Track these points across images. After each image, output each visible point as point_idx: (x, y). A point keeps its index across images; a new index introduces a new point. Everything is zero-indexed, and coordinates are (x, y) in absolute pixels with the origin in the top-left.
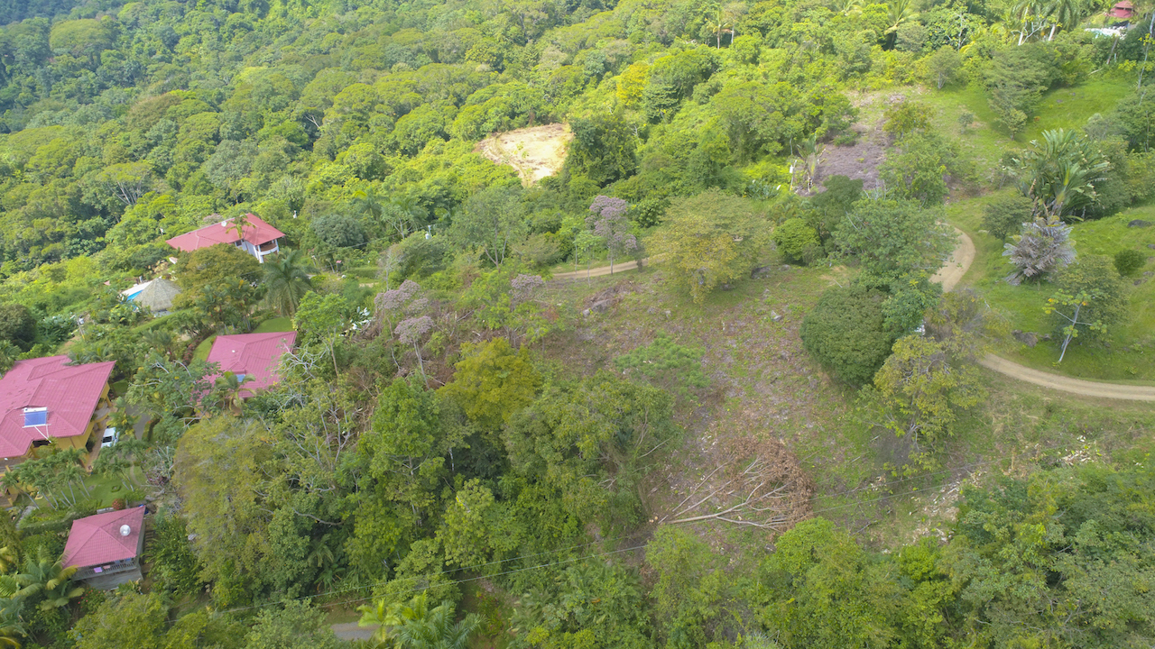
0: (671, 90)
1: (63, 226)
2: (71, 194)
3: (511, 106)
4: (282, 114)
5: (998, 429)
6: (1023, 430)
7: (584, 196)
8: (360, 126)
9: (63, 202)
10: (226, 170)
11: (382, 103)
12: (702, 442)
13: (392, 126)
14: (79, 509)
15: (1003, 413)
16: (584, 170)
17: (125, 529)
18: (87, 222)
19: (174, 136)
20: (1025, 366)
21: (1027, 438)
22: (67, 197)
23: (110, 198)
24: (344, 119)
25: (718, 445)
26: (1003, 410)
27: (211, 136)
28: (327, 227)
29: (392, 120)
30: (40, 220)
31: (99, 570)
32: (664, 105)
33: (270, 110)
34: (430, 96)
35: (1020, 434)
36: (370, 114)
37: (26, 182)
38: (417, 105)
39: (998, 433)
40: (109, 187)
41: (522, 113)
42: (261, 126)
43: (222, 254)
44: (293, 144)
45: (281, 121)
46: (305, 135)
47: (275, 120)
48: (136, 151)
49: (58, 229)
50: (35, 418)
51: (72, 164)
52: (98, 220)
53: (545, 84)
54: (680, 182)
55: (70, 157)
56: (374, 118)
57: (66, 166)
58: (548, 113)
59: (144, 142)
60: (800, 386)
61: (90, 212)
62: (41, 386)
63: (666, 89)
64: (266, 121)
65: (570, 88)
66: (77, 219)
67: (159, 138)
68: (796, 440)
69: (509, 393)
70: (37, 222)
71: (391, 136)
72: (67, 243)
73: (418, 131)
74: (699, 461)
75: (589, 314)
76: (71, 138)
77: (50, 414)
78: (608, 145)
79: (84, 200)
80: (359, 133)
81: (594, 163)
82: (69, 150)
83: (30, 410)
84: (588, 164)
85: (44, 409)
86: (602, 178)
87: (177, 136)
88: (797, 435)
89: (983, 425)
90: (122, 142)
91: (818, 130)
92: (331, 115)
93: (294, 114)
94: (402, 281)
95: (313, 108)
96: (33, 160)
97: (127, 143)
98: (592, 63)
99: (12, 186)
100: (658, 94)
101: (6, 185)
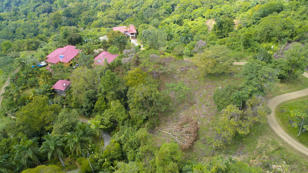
0: (262, 14)
1: (113, 21)
2: (117, 14)
3: (222, 11)
4: (168, 3)
5: (258, 147)
6: (266, 151)
7: (211, 40)
8: (184, 10)
9: (115, 15)
10: (147, 15)
11: (191, 5)
12: (181, 114)
13: (192, 11)
14: (62, 78)
15: (263, 142)
16: (215, 33)
17: (64, 85)
18: (118, 21)
19: (142, 5)
21: (266, 154)
22: (116, 14)
23: (124, 17)
24: (180, 7)
25: (184, 117)
26: (264, 142)
27: (150, 6)
29: (192, 10)
30: (110, 18)
31: (58, 91)
32: (258, 19)
33: (165, 2)
34: (205, 5)
35: (264, 151)
36: (188, 7)
37: (113, 10)
38: (200, 7)
39: (258, 148)
40: (124, 14)
41: (225, 14)
42: (162, 5)
43: (116, 33)
44: (167, 12)
45: (167, 5)
46: (171, 10)
47: (166, 5)
48: (134, 7)
49: (112, 21)
50: (61, 57)
51: (121, 7)
52: (120, 21)
53: (236, 7)
54: (237, 43)
55: (121, 5)
56: (188, 8)
57: (120, 8)
59: (136, 5)
60: (213, 110)
61: (119, 19)
62: (66, 51)
63: (260, 14)
64: (164, 5)
65: (242, 9)
66: (117, 20)
67: (139, 4)
68: (202, 124)
70: (109, 19)
71: (190, 14)
72: (113, 25)
73: (197, 14)
75: (179, 71)
76: (123, 1)
77: (64, 57)
79: (119, 16)
80: (183, 12)
81: (219, 31)
82: (122, 4)
83: (61, 55)
84: (217, 31)
85: (63, 56)
86: (220, 37)
87: (143, 5)
88: (203, 123)
89: (255, 143)
90: (132, 4)
91: (297, 37)
92: (178, 5)
93: (170, 4)
95: (175, 3)
96: (114, 5)
97: (133, 4)
98: (253, 3)
99: (109, 10)
100: (257, 15)
101: (108, 9)
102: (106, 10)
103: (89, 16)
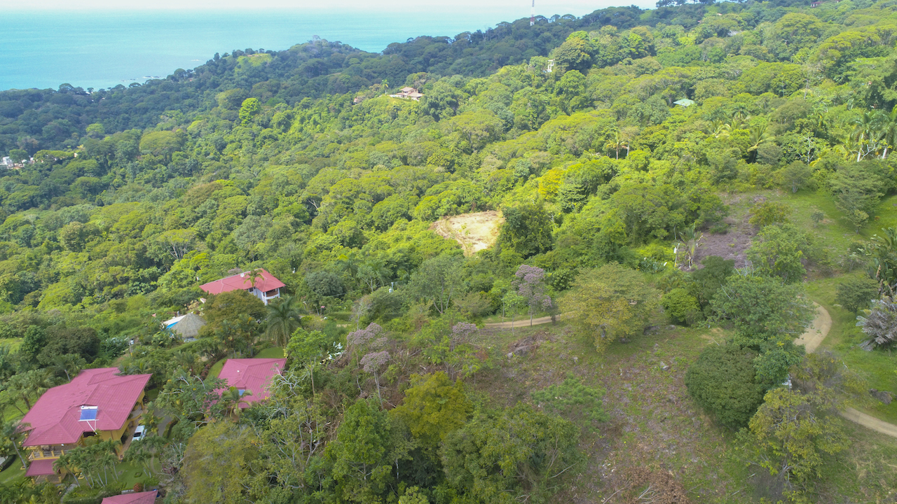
0: (580, 188)
1: (129, 272)
2: (138, 250)
3: (459, 197)
4: (292, 198)
5: (862, 474)
6: (885, 477)
7: (511, 265)
8: (347, 208)
9: (132, 255)
10: (248, 237)
11: (365, 193)
12: (603, 468)
13: (370, 209)
14: (108, 489)
15: (865, 460)
16: (512, 246)
18: (146, 270)
19: (215, 212)
20: (882, 420)
21: (889, 485)
22: (135, 252)
23: (165, 254)
24: (336, 203)
25: (616, 472)
26: (865, 457)
27: (240, 212)
28: (317, 281)
29: (370, 205)
30: (114, 268)
32: (575, 199)
33: (284, 195)
34: (400, 188)
35: (883, 481)
36: (355, 200)
37: (109, 240)
38: (390, 194)
39: (862, 478)
40: (166, 246)
41: (466, 202)
42: (277, 206)
44: (298, 220)
45: (291, 203)
46: (307, 214)
47: (287, 203)
48: (187, 221)
49: (125, 275)
50: (88, 414)
51: (142, 229)
52: (154, 269)
53: (485, 182)
54: (587, 257)
55: (141, 224)
56: (357, 203)
57: (138, 230)
58: (486, 203)
59: (194, 215)
60: (686, 426)
61: (150, 263)
62: (96, 390)
63: (577, 188)
64: (280, 203)
65: (503, 186)
66: (140, 268)
67: (205, 212)
68: (683, 472)
69: (446, 417)
70: (112, 269)
71: (369, 217)
72: (130, 285)
73: (389, 213)
74: (600, 485)
75: (512, 357)
76: (144, 211)
77: (99, 412)
78: (531, 227)
79: (148, 255)
80: (346, 213)
81: (520, 240)
82: (141, 219)
83: (86, 408)
84: (515, 241)
85: (96, 407)
86: (526, 252)
87: (217, 211)
88: (684, 468)
89: (848, 470)
90: (179, 214)
91: (697, 221)
92: (327, 200)
93: (300, 199)
94: (369, 324)
95: (315, 195)
96: (116, 225)
97: (182, 215)
98: (521, 168)
99: (99, 242)
100: (570, 191)
101: (95, 242)
102: (88, 244)
103: (20, 273)
